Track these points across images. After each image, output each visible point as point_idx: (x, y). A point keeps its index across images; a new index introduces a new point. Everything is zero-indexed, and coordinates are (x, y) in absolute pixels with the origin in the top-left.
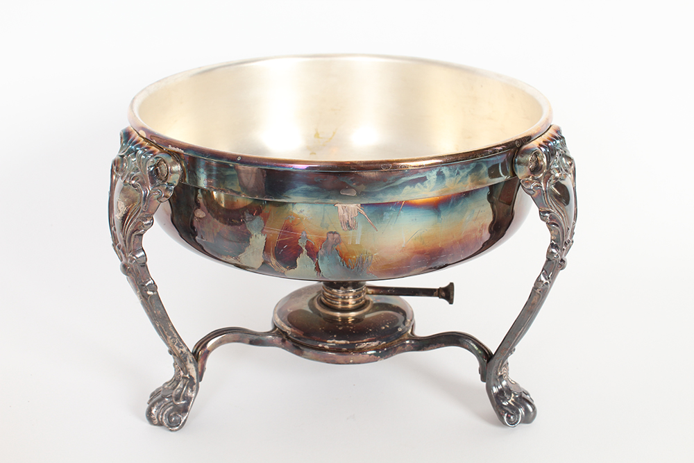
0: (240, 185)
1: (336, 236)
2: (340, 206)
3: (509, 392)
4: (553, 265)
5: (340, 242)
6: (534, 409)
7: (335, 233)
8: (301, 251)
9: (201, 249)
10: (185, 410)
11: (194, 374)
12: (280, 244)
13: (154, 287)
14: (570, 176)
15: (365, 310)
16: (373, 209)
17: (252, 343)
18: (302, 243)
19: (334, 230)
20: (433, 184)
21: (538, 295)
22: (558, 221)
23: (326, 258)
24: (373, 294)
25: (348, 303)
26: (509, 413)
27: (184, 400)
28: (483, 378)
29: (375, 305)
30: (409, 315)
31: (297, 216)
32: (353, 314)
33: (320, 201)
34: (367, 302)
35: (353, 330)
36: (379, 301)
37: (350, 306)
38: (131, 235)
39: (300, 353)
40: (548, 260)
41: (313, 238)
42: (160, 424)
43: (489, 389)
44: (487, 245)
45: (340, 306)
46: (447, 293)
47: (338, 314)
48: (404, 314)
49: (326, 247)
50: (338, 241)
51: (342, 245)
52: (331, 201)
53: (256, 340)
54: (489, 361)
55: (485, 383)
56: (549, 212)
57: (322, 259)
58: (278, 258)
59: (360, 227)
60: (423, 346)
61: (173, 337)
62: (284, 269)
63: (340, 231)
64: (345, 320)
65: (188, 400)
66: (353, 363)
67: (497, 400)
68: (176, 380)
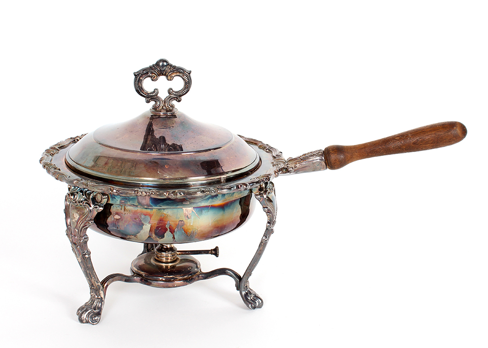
0: (138, 202)
1: (182, 222)
2: (184, 209)
3: (251, 294)
4: (268, 232)
5: (184, 225)
6: (262, 302)
7: (182, 221)
8: (167, 230)
9: (109, 233)
10: (99, 314)
11: (103, 296)
12: (158, 228)
13: (89, 253)
14: (273, 193)
15: (178, 262)
16: (198, 209)
17: (126, 281)
18: (167, 226)
19: (182, 220)
20: (220, 198)
21: (263, 245)
22: (271, 211)
23: (178, 232)
24: (179, 254)
25: (168, 259)
26: (251, 303)
27: (98, 309)
28: (238, 289)
29: (181, 260)
30: (198, 263)
31: (166, 214)
32: (170, 264)
33: (174, 207)
34: (178, 259)
35: (175, 271)
36: (183, 258)
37: (169, 261)
38: (82, 228)
39: (149, 284)
40: (267, 229)
41: (172, 224)
42: (87, 322)
43: (241, 293)
44: (239, 225)
45: (164, 261)
46: (215, 252)
47: (164, 265)
48: (196, 264)
49: (178, 228)
50: (184, 224)
51: (185, 226)
52: (179, 207)
53: (128, 279)
54: (240, 281)
55: (239, 291)
56: (267, 208)
57: (176, 233)
58: (156, 234)
59: (192, 217)
60: (208, 276)
61: (95, 278)
62: (158, 239)
63: (184, 220)
64: (167, 267)
65: (100, 309)
66: (177, 287)
67: (245, 298)
68: (92, 300)
